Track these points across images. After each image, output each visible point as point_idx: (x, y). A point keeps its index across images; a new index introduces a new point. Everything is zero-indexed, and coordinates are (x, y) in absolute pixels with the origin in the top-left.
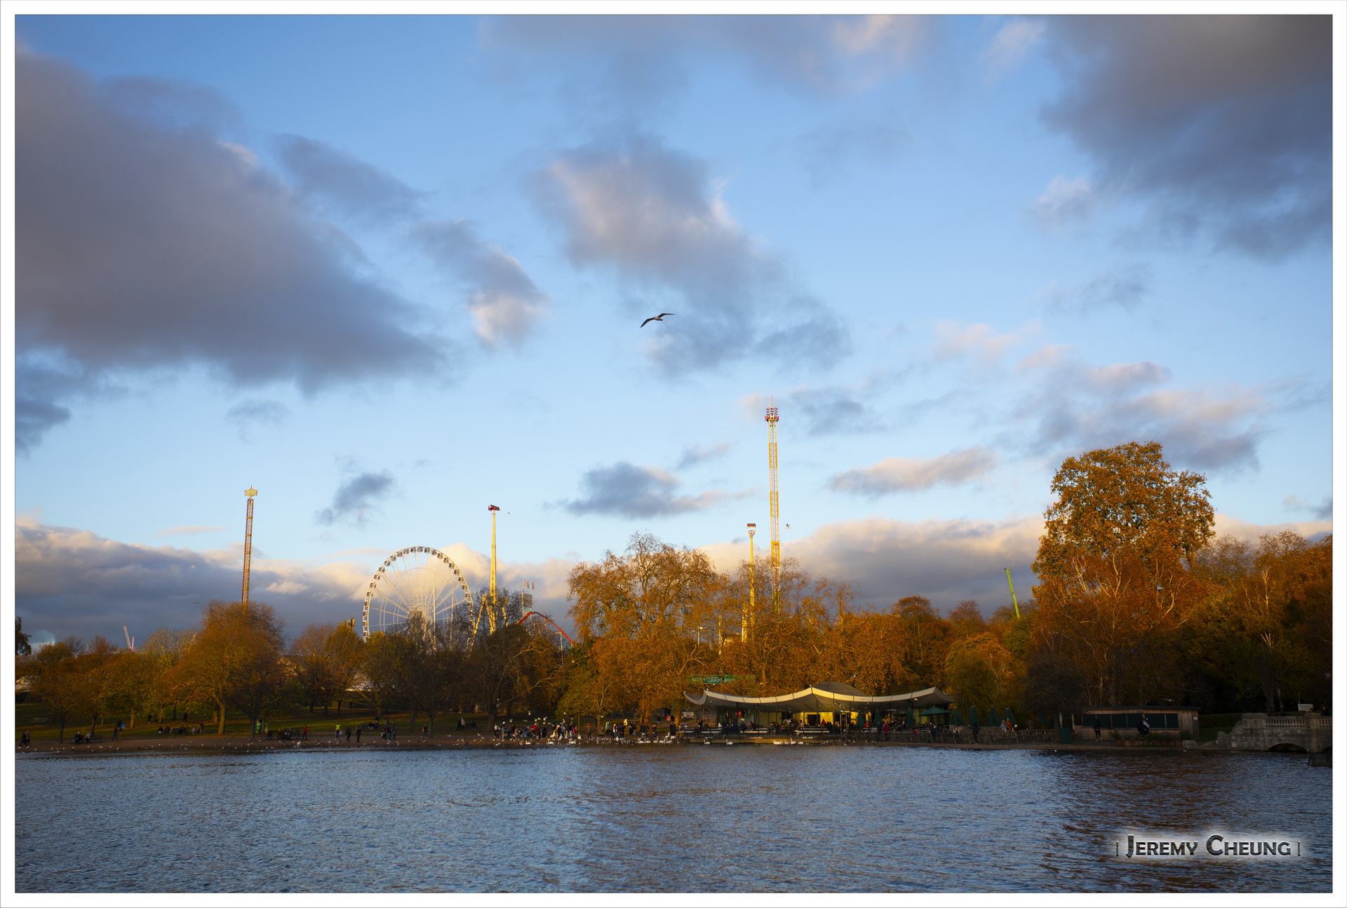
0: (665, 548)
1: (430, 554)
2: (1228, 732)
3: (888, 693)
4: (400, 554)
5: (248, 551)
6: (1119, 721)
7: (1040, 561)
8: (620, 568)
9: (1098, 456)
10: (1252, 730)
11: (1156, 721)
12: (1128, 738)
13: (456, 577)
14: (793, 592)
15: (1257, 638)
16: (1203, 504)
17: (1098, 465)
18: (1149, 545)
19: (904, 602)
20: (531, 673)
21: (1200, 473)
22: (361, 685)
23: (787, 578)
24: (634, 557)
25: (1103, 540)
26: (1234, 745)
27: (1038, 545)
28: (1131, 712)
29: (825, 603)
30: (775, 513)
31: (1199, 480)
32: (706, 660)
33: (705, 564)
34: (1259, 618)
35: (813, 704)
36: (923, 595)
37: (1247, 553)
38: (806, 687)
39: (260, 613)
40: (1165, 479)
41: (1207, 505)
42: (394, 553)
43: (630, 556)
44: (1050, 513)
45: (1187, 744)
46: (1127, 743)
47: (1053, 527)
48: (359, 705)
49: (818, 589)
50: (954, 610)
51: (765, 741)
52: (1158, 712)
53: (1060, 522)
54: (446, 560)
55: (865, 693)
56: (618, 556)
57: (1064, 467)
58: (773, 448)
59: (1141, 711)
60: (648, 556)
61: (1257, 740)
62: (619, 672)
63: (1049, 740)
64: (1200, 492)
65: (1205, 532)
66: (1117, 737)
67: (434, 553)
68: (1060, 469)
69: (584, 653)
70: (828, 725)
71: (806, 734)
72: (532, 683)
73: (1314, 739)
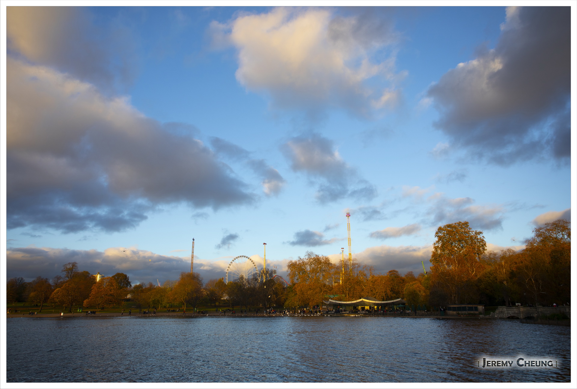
0: (316, 255)
1: (246, 258)
2: (494, 312)
3: (386, 300)
4: (237, 258)
5: (193, 257)
6: (459, 309)
7: (432, 259)
8: (303, 262)
9: (449, 226)
10: (501, 311)
11: (471, 309)
12: (462, 314)
13: (253, 265)
14: (356, 269)
15: (501, 282)
16: (483, 240)
17: (449, 229)
18: (466, 253)
19: (390, 272)
20: (276, 294)
21: (481, 231)
22: (225, 297)
23: (354, 265)
24: (307, 259)
25: (452, 252)
26: (496, 316)
27: (431, 254)
28: (463, 306)
29: (366, 272)
30: (350, 244)
31: (481, 233)
32: (329, 290)
33: (328, 260)
34: (501, 276)
35: (362, 303)
36: (396, 270)
37: (497, 256)
38: (361, 298)
39: (196, 275)
40: (470, 233)
41: (484, 241)
42: (235, 258)
43: (306, 258)
44: (435, 244)
45: (481, 316)
46: (462, 316)
47: (436, 248)
48: (225, 304)
49: (363, 268)
50: (406, 274)
51: (348, 315)
52: (471, 306)
53: (438, 247)
54: (250, 260)
55: (379, 301)
56: (302, 258)
57: (438, 229)
58: (349, 225)
59: (466, 306)
60: (311, 258)
61: (503, 315)
62: (303, 294)
63: (437, 315)
64: (481, 237)
65: (484, 249)
66: (458, 314)
67: (247, 257)
68: (437, 230)
69: (292, 288)
70: (367, 310)
71: (361, 313)
72: (276, 297)
73: (521, 315)
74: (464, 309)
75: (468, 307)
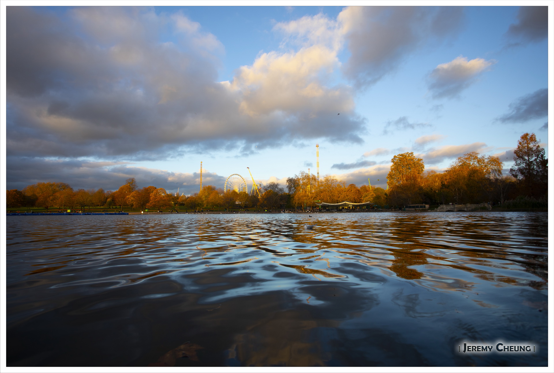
1: (238, 176)
2: (437, 208)
6: (413, 207)
7: (389, 176)
9: (402, 155)
10: (442, 208)
11: (421, 207)
12: (418, 210)
15: (435, 192)
16: (422, 165)
17: (401, 157)
26: (438, 211)
27: (389, 173)
30: (318, 166)
31: (421, 160)
34: (435, 187)
35: (345, 205)
38: (344, 202)
40: (414, 159)
44: (391, 167)
45: (429, 210)
47: (392, 170)
52: (422, 205)
54: (242, 177)
55: (353, 203)
58: (318, 153)
59: (418, 205)
61: (443, 210)
64: (421, 162)
65: (422, 170)
66: (416, 210)
68: (393, 158)
71: (344, 211)
73: (456, 209)
74: (417, 207)
75: (420, 206)
